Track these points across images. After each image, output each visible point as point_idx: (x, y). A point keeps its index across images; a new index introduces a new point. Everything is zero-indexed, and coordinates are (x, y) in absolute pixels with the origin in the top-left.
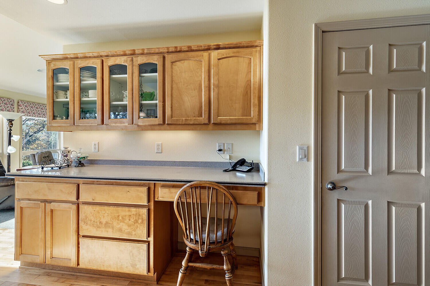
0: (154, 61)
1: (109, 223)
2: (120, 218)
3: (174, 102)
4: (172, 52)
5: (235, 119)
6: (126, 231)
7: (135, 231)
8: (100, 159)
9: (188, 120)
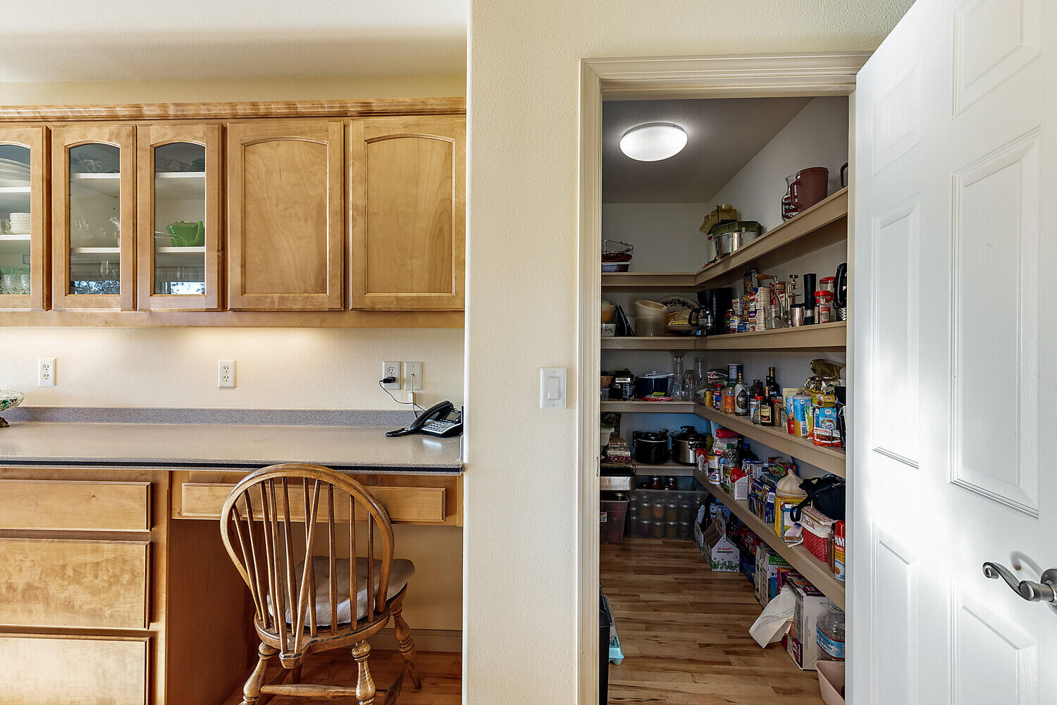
0: (195, 138)
1: (37, 588)
2: (70, 572)
3: (251, 251)
4: (246, 117)
5: (412, 298)
6: (87, 607)
7: (110, 606)
8: (60, 406)
9: (287, 299)
